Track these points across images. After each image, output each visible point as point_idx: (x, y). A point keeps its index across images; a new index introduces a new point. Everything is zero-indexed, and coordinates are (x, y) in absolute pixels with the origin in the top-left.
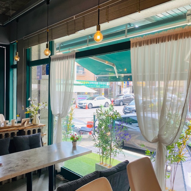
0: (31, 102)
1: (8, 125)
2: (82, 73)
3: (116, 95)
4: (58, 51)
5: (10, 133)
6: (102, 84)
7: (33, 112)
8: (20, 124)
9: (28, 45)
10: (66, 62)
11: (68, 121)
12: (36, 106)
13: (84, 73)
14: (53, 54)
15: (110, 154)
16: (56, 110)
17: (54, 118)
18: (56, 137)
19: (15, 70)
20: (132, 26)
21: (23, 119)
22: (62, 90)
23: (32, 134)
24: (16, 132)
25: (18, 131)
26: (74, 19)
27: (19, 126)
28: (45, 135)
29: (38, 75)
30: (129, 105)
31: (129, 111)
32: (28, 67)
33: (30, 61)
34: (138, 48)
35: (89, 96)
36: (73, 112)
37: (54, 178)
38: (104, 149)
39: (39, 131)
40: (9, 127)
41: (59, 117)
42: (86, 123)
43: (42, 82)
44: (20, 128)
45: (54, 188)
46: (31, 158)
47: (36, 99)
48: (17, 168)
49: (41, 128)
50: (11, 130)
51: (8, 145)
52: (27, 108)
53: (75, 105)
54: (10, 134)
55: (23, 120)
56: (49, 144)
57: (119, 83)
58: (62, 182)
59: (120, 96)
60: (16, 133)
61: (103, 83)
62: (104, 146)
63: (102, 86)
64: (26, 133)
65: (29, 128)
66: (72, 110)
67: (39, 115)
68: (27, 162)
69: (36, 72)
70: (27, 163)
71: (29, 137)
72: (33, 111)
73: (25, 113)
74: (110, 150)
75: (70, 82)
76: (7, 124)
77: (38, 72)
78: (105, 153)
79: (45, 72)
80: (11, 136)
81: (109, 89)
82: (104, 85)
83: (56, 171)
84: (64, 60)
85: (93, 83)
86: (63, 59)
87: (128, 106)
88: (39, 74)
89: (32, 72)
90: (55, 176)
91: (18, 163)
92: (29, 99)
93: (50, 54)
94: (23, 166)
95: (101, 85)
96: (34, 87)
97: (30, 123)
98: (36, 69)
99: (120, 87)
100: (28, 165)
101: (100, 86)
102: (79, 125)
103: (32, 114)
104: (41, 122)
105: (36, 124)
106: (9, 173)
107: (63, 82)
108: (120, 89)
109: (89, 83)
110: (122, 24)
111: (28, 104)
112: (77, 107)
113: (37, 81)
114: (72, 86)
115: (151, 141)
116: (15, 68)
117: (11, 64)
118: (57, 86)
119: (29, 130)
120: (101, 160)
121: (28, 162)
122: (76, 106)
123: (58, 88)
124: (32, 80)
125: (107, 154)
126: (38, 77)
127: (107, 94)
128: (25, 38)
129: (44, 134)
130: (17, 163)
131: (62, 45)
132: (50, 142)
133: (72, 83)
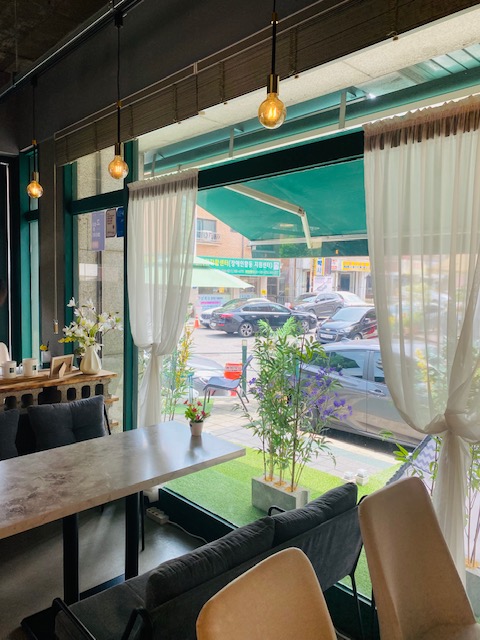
0: (76, 313)
1: (13, 375)
2: (209, 239)
3: (297, 296)
4: (150, 173)
5: (18, 395)
6: (261, 265)
7: (83, 338)
8: (47, 373)
9: (67, 155)
10: (170, 202)
11: (179, 362)
12: (89, 323)
13: (215, 237)
14: (137, 179)
15: (294, 455)
16: (146, 333)
17: (139, 355)
18: (145, 406)
19: (35, 226)
20: (358, 96)
21: (54, 359)
22: (160, 282)
23: (79, 400)
24: (35, 393)
25: (41, 390)
26: (196, 72)
27: (46, 378)
28: (117, 400)
29: (94, 239)
30: (331, 320)
31: (331, 337)
32: (67, 215)
33: (74, 200)
34: (388, 152)
35: (228, 296)
36: (191, 338)
37: (140, 517)
38: (277, 441)
39: (100, 389)
40: (17, 381)
41: (153, 352)
42: (224, 366)
43: (105, 257)
44: (47, 384)
45: (140, 548)
46: (75, 471)
47: (91, 303)
48: (31, 501)
49: (103, 382)
50: (23, 388)
51: (14, 430)
52: (67, 330)
53: (193, 320)
54: (19, 399)
55: (56, 361)
56: (128, 425)
57: (306, 262)
58: (162, 528)
59: (308, 296)
60: (35, 396)
61: (265, 264)
62: (275, 431)
63: (261, 272)
64: (64, 394)
65: (71, 382)
66: (189, 334)
67: (98, 347)
68: (62, 483)
69: (90, 229)
70: (61, 488)
71: (73, 408)
72: (82, 335)
73: (61, 341)
74: (293, 443)
75: (182, 258)
76: (11, 370)
77: (97, 229)
78: (277, 452)
79: (115, 230)
80: (21, 404)
81: (280, 278)
82: (267, 269)
83: (147, 498)
84: (166, 194)
85: (238, 263)
86: (163, 193)
87: (328, 324)
88: (99, 235)
89: (79, 229)
90: (143, 512)
91: (36, 488)
92: (72, 303)
93: (125, 174)
94: (50, 498)
95: (258, 269)
96: (86, 271)
97: (74, 368)
98: (90, 219)
99: (308, 273)
100: (64, 494)
101: (257, 272)
102: (204, 374)
103: (81, 345)
104: (104, 366)
105: (90, 372)
106: (7, 518)
107: (164, 258)
108: (308, 279)
109: (227, 263)
110: (332, 91)
111: (68, 317)
112: (197, 325)
113: (92, 255)
114: (189, 270)
115: (423, 429)
116: (34, 219)
117: (24, 208)
118: (146, 270)
119: (71, 386)
120: (268, 469)
121: (66, 485)
122: (197, 322)
123: (149, 275)
124: (80, 252)
125: (282, 454)
126: (96, 244)
127: (274, 292)
128: (57, 136)
129: (113, 397)
130: (34, 487)
131: (159, 158)
132: (129, 422)
133: (189, 262)
